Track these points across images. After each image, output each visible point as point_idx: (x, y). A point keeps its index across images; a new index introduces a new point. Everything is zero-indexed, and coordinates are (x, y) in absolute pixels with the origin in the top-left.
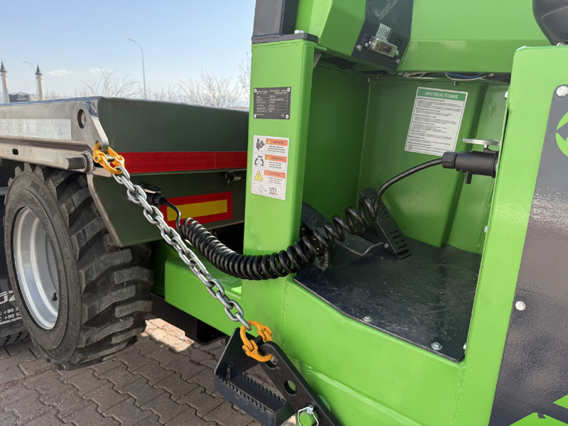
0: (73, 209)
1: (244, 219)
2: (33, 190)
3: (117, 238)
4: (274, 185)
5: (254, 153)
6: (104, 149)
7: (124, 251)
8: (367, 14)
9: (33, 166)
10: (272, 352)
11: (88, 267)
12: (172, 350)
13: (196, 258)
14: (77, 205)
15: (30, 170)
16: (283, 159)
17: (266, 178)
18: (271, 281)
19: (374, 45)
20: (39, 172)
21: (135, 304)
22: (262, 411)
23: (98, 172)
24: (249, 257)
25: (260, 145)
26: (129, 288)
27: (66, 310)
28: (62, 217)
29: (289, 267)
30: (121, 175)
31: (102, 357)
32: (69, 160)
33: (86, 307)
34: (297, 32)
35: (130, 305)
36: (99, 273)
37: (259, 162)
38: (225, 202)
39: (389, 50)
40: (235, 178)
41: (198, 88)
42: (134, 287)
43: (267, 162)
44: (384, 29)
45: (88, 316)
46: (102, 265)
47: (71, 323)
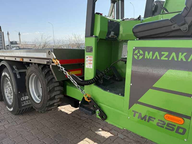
0: (45, 73)
1: (84, 75)
2: (35, 69)
3: (56, 79)
4: (90, 66)
5: (86, 59)
6: (55, 59)
7: (57, 83)
8: (108, 31)
9: (35, 64)
10: (90, 99)
11: (49, 86)
12: (67, 114)
13: (74, 81)
14: (46, 72)
15: (34, 65)
16: (91, 60)
17: (89, 64)
18: (90, 85)
19: (110, 36)
20: (37, 65)
21: (60, 95)
22: (89, 112)
23: (53, 64)
24: (85, 81)
25: (87, 58)
26: (58, 91)
27: (44, 97)
28: (43, 75)
29: (94, 82)
30: (59, 65)
31: (52, 109)
32: (46, 62)
33: (49, 96)
34: (93, 36)
35: (59, 96)
36: (52, 88)
37: (87, 61)
38: (80, 71)
39: (114, 37)
40: (83, 65)
41: (71, 38)
42: (60, 91)
43: (89, 61)
44: (112, 33)
45: (49, 98)
46: (52, 86)
47: (45, 100)
